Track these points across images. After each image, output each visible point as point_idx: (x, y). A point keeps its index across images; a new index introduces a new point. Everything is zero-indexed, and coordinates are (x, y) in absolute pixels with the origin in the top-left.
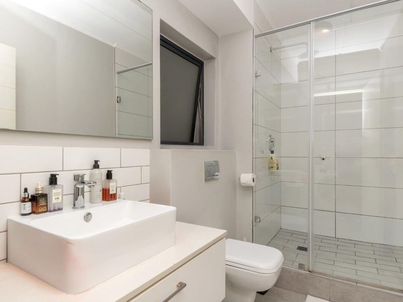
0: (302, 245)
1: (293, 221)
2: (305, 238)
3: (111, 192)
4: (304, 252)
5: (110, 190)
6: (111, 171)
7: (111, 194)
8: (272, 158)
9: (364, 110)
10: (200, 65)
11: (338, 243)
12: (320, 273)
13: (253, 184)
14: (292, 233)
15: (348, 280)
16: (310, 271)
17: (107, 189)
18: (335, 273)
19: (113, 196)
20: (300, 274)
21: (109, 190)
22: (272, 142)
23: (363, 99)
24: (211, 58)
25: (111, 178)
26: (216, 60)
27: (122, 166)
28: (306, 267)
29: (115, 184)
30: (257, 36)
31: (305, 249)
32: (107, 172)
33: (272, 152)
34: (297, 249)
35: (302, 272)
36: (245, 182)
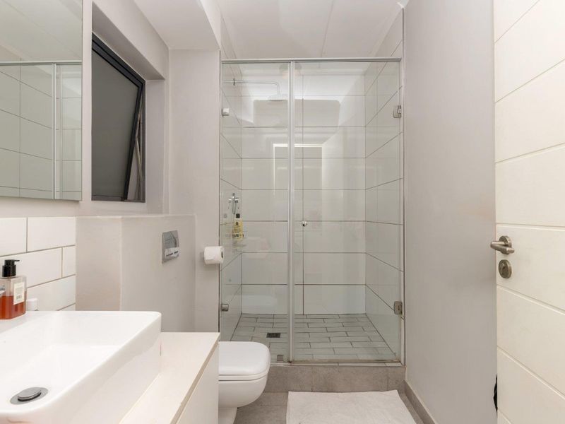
0: (271, 331)
1: (256, 302)
2: (271, 320)
3: (16, 302)
4: (275, 339)
5: (15, 298)
6: (13, 261)
7: (17, 305)
8: (237, 224)
9: (324, 168)
10: (140, 85)
11: (307, 321)
12: (301, 361)
13: (221, 260)
14: (257, 317)
15: (330, 362)
16: (290, 362)
17: (8, 295)
18: (316, 358)
19: (19, 308)
20: (280, 368)
21: (12, 298)
22: (237, 202)
23: (323, 156)
24: (159, 78)
25: (14, 274)
26: (165, 82)
27: (28, 250)
28: (285, 358)
29: (22, 285)
30: (224, 63)
31: (277, 335)
32: (4, 264)
33: (238, 216)
34: (268, 337)
35: (281, 364)
36: (212, 258)
